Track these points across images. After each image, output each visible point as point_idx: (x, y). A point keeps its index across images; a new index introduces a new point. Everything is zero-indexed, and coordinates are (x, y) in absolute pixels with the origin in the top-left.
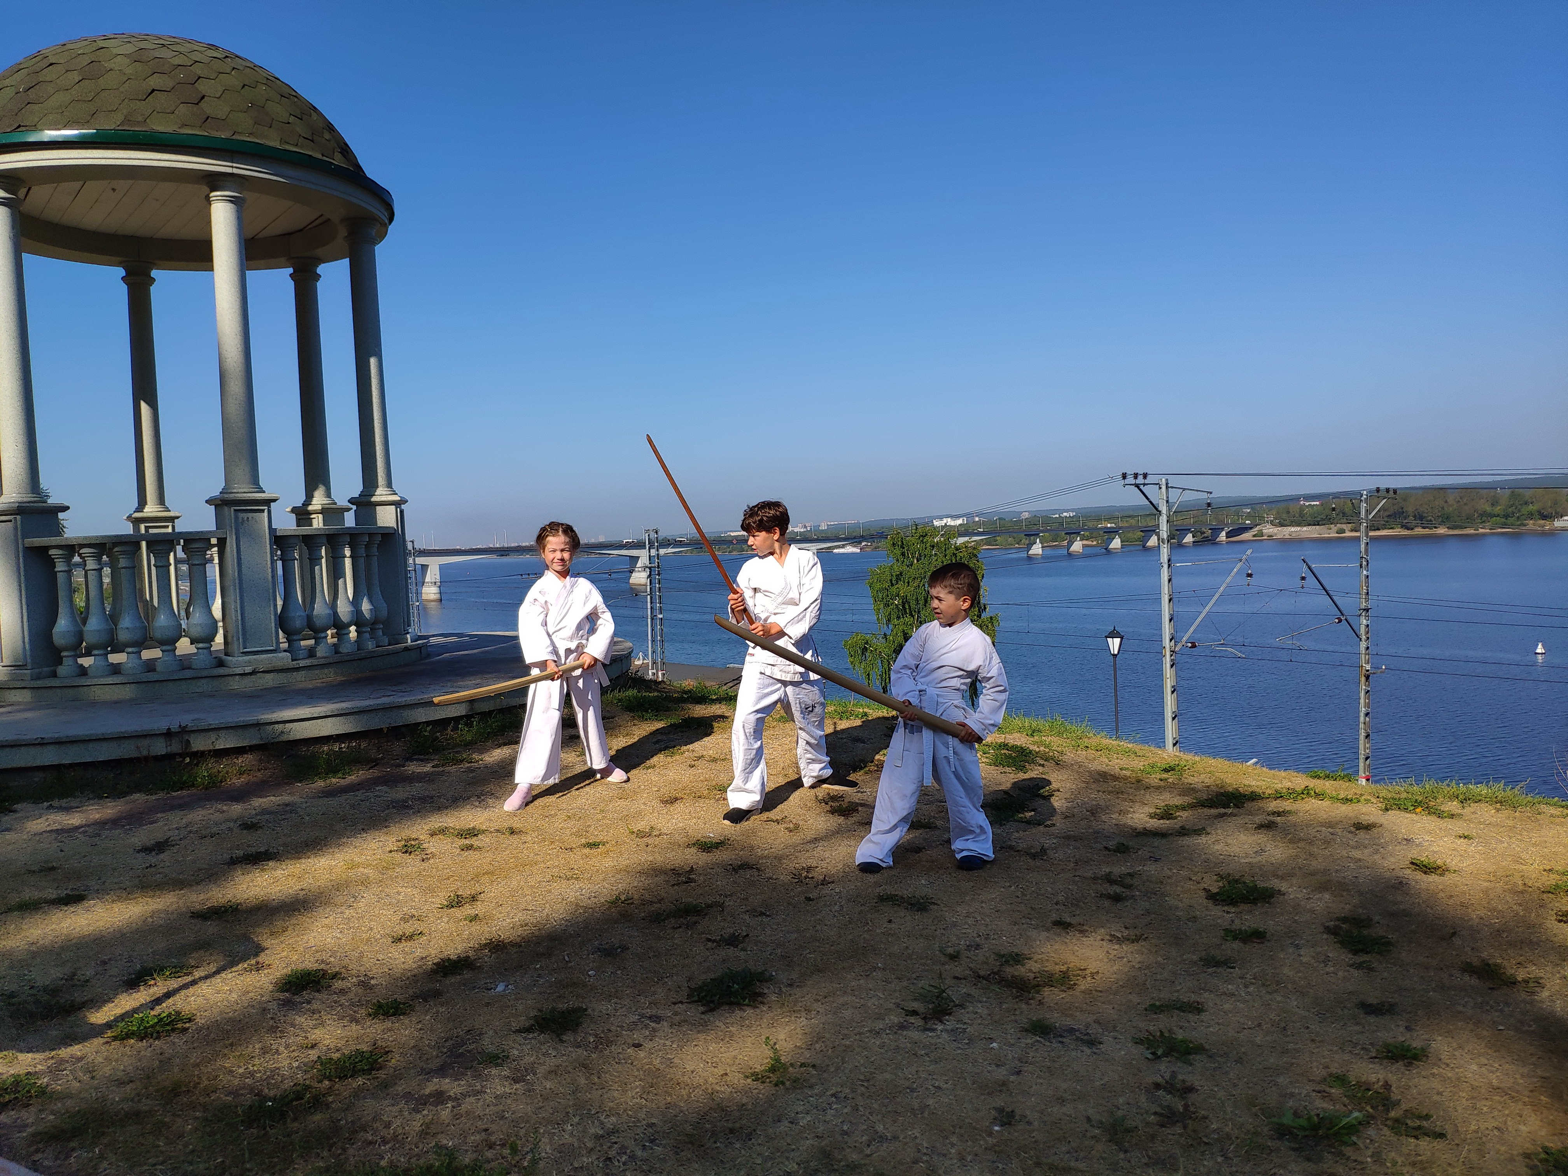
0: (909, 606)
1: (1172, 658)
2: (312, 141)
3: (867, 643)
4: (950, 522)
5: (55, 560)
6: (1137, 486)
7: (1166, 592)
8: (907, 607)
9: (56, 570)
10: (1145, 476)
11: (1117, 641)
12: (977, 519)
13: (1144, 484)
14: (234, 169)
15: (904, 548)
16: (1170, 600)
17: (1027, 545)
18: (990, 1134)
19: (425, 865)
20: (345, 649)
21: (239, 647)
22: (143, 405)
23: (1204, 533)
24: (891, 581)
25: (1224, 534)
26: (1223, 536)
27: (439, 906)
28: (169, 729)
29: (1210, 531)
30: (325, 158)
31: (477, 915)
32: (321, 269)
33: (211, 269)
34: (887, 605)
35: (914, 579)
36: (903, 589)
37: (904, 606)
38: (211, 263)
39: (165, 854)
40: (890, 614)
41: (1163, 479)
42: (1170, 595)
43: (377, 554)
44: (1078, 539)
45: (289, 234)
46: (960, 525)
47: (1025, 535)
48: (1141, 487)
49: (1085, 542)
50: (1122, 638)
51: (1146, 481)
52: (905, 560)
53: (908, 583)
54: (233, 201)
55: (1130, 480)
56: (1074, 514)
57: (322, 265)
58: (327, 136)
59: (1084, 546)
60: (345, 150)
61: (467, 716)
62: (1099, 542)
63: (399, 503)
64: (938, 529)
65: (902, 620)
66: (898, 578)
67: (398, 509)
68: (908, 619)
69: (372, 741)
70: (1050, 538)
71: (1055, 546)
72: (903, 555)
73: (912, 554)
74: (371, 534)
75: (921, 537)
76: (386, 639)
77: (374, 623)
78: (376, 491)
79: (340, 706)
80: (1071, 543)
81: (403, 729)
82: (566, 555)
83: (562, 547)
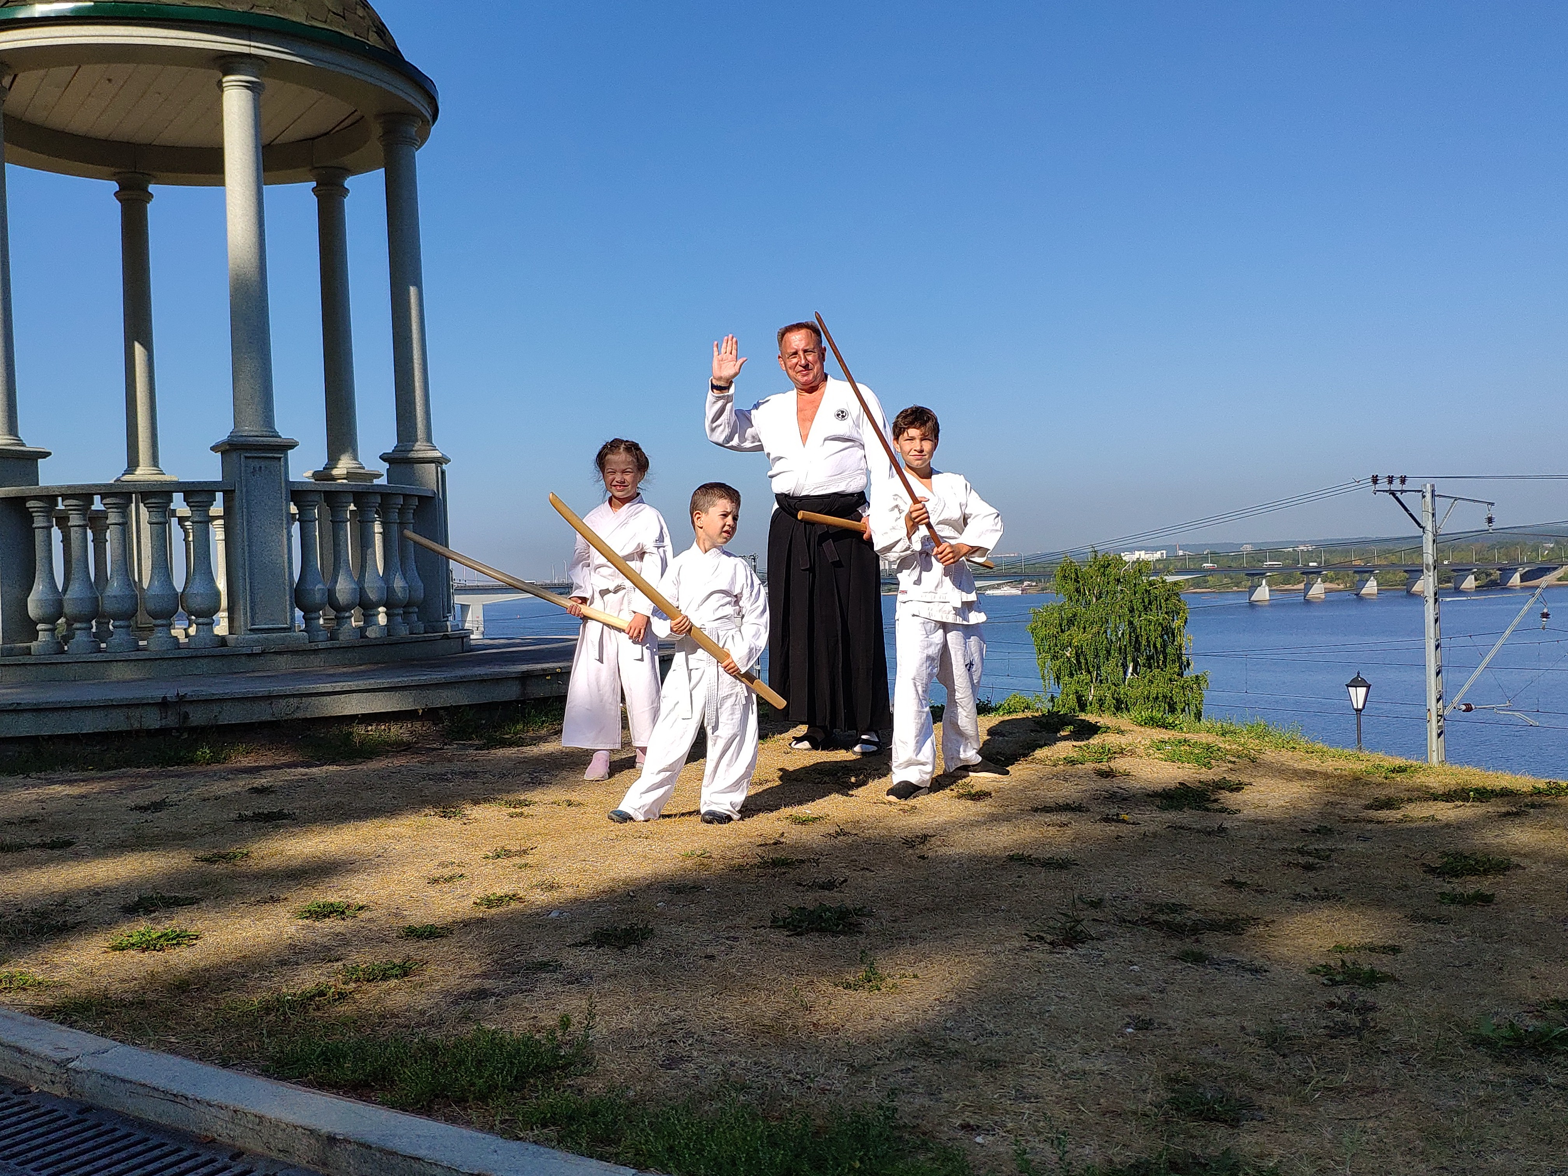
0: (1086, 659)
1: (1440, 724)
2: (344, 18)
4: (1143, 555)
5: (34, 514)
6: (1393, 493)
7: (1432, 636)
8: (1083, 661)
9: (35, 525)
10: (1403, 480)
11: (1362, 691)
12: (1181, 553)
13: (1402, 491)
14: (252, 48)
15: (1078, 582)
16: (1437, 647)
17: (1250, 587)
18: (1122, 1035)
19: (467, 827)
20: (371, 633)
21: (246, 625)
22: (138, 347)
23: (1491, 574)
24: (1061, 625)
25: (1517, 576)
26: (1516, 579)
27: (485, 857)
28: (165, 698)
29: (1498, 572)
30: (357, 38)
31: (528, 864)
32: (349, 182)
33: (222, 183)
34: (1055, 657)
35: (1093, 623)
36: (1078, 637)
37: (1079, 662)
38: (221, 176)
39: (162, 812)
40: (1059, 669)
41: (1428, 485)
42: (1437, 640)
43: (413, 521)
44: (1319, 580)
45: (313, 139)
46: (1157, 560)
47: (1247, 574)
48: (1398, 494)
49: (1328, 585)
50: (1368, 687)
51: (1405, 488)
52: (1081, 598)
53: (1084, 628)
54: (251, 87)
55: (1383, 485)
56: (1314, 547)
57: (351, 178)
58: (360, 12)
59: (1328, 591)
60: (382, 30)
61: (518, 702)
62: (1348, 585)
63: (438, 462)
64: (1126, 563)
65: (1075, 678)
66: (1071, 622)
67: (439, 468)
68: (1084, 676)
69: (405, 724)
70: (1281, 579)
71: (1286, 590)
72: (1078, 590)
73: (1090, 590)
74: (406, 496)
75: (1102, 570)
76: (421, 626)
77: (408, 605)
78: (414, 446)
79: (368, 682)
80: (1309, 586)
81: (442, 712)
82: (628, 478)
83: (623, 467)
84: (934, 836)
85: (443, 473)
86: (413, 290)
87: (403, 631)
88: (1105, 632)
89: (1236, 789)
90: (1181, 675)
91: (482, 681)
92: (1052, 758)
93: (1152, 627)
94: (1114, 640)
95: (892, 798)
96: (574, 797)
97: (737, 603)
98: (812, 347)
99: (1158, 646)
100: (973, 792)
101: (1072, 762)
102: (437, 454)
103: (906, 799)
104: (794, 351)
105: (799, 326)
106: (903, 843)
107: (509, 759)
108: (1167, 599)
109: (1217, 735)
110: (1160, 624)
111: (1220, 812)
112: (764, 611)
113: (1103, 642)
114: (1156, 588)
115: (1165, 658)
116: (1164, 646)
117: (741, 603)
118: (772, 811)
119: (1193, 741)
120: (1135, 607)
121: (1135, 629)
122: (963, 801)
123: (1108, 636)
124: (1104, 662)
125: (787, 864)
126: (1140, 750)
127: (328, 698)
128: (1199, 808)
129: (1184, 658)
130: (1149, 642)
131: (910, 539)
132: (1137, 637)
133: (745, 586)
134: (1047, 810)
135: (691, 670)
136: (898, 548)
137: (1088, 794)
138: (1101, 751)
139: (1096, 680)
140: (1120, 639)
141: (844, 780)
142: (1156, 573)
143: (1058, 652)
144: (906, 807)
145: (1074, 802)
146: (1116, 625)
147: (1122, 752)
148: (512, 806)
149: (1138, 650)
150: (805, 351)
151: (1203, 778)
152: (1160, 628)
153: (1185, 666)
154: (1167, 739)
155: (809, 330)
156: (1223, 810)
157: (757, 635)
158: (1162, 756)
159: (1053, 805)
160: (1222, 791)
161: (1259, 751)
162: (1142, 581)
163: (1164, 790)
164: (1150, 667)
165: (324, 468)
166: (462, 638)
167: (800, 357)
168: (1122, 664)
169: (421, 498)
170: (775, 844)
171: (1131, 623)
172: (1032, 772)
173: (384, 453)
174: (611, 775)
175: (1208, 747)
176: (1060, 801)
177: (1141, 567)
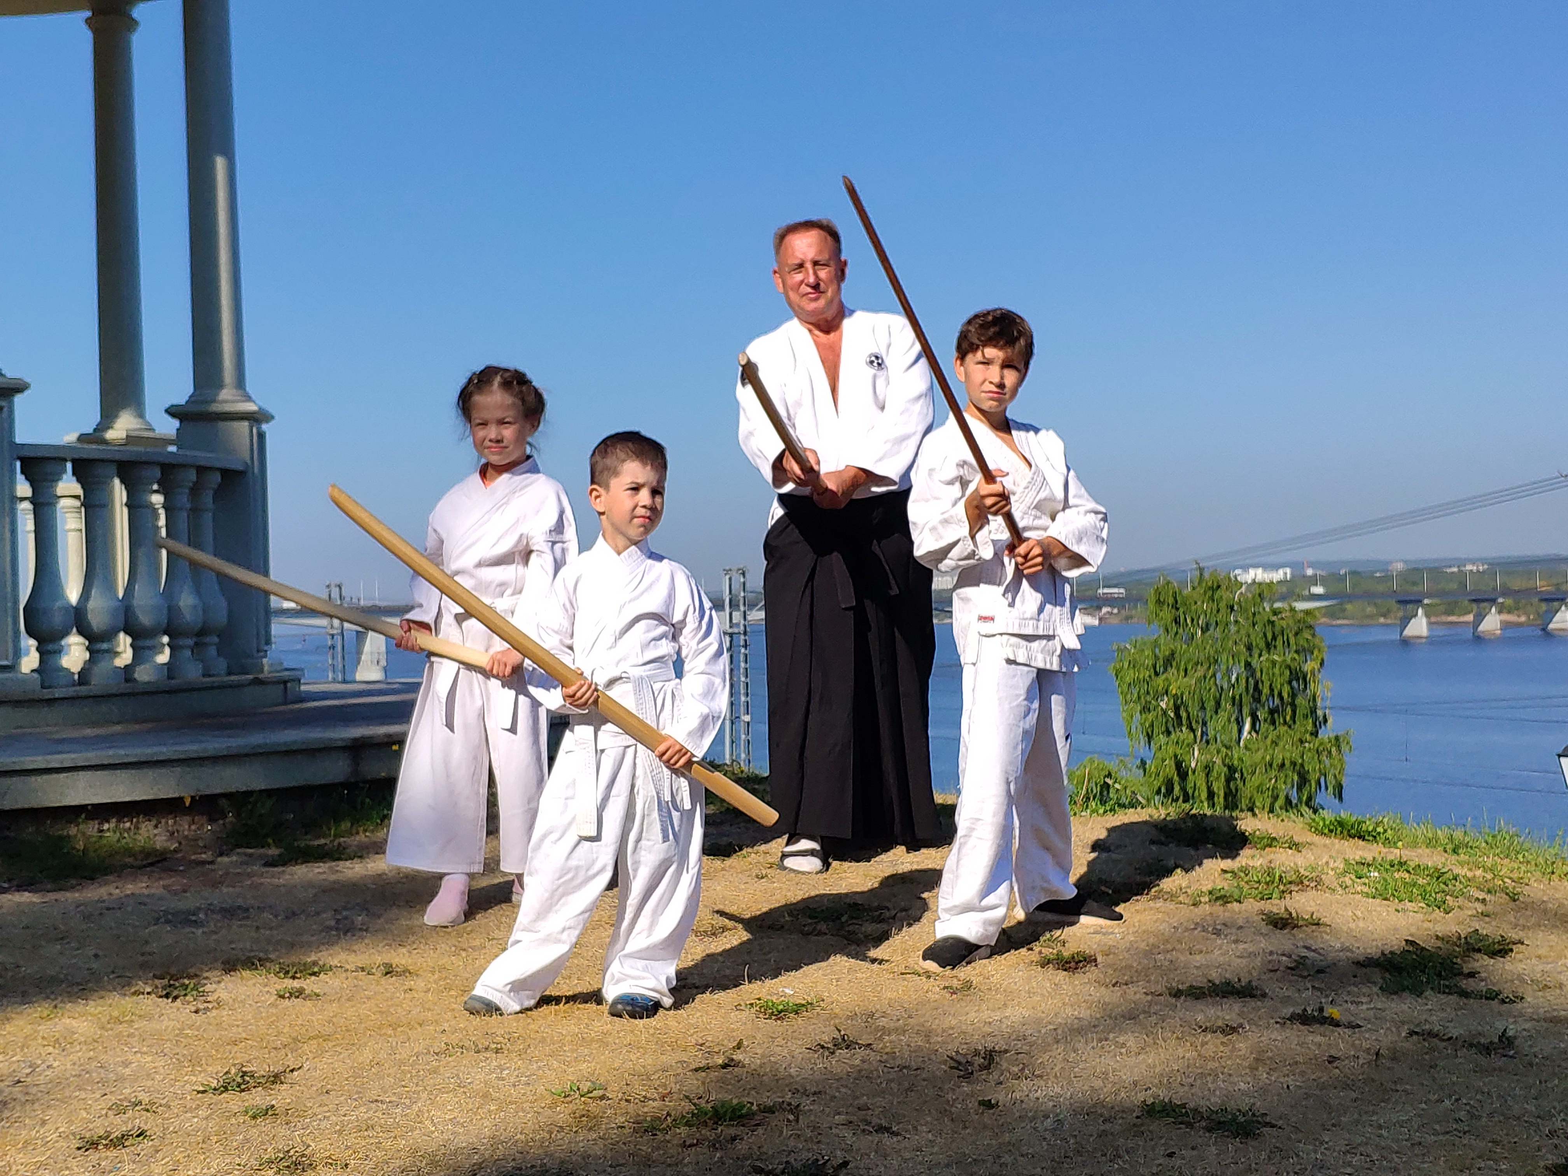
0: (1187, 711)
3: (1109, 775)
4: (1260, 574)
8: (1184, 715)
12: (1310, 571)
15: (1177, 609)
17: (1403, 618)
19: (199, 1019)
20: (143, 675)
24: (1155, 667)
27: (201, 1089)
31: (273, 1106)
34: (1146, 709)
35: (1197, 663)
36: (1177, 682)
37: (1178, 716)
40: (1152, 725)
43: (211, 507)
44: (1493, 609)
46: (1280, 581)
47: (1400, 602)
49: (1506, 617)
52: (1181, 631)
53: (1186, 671)
56: (1486, 567)
59: (1505, 625)
61: (344, 785)
62: (1532, 617)
63: (256, 418)
64: (1241, 584)
65: (1173, 736)
66: (1169, 661)
67: (255, 430)
68: (1184, 734)
69: (163, 821)
70: (1442, 608)
71: (1451, 623)
72: (1176, 621)
73: (1192, 620)
74: (202, 470)
75: (1210, 593)
76: (221, 665)
77: (202, 632)
78: (217, 394)
79: (104, 753)
80: (1480, 618)
81: (223, 802)
82: (508, 433)
83: (499, 414)
84: (1006, 1051)
85: (261, 436)
86: (220, 163)
87: (192, 672)
88: (1214, 675)
89: (1500, 951)
90: (1315, 734)
91: (289, 753)
92: (1188, 890)
93: (1277, 671)
94: (1225, 686)
95: (932, 966)
96: (399, 957)
97: (675, 638)
98: (827, 257)
99: (1285, 695)
100: (1066, 954)
101: (1221, 898)
102: (251, 407)
103: (953, 969)
104: (797, 262)
105: (808, 225)
106: (952, 1068)
107: (311, 884)
108: (1296, 634)
109: (1446, 851)
110: (1288, 667)
111: (1487, 998)
112: (719, 654)
113: (1210, 689)
114: (1282, 619)
115: (1294, 712)
116: (1293, 696)
117: (682, 639)
118: (725, 988)
119: (1412, 864)
120: (1254, 644)
121: (1253, 674)
122: (1050, 969)
123: (1218, 682)
124: (1211, 717)
125: (741, 1116)
126: (1329, 878)
127: (39, 779)
128: (1449, 990)
129: (1320, 713)
130: (1272, 690)
131: (973, 537)
132: (1256, 684)
133: (691, 609)
134: (1196, 994)
135: (602, 751)
136: (955, 553)
137: (1258, 961)
138: (1268, 879)
139: (1201, 740)
140: (1233, 686)
141: (851, 928)
142: (1283, 598)
143: (1150, 702)
144: (955, 983)
145: (1239, 980)
146: (1228, 668)
147: (1300, 882)
148: (290, 975)
149: (1257, 700)
150: (815, 263)
151: (1441, 929)
152: (1287, 673)
153: (1320, 723)
154: (1369, 859)
155: (821, 232)
156: (1492, 996)
157: (709, 693)
158: (1366, 889)
159: (1200, 982)
160: (1477, 956)
161: (1518, 881)
162: (1264, 609)
163: (1383, 953)
164: (1273, 723)
165: (95, 430)
166: (285, 682)
167: (808, 273)
168: (1237, 720)
169: (227, 473)
170: (725, 1066)
171: (1248, 665)
172: (1160, 916)
173: (172, 406)
174: (469, 914)
175: (1438, 875)
176: (1215, 976)
177: (1261, 591)
